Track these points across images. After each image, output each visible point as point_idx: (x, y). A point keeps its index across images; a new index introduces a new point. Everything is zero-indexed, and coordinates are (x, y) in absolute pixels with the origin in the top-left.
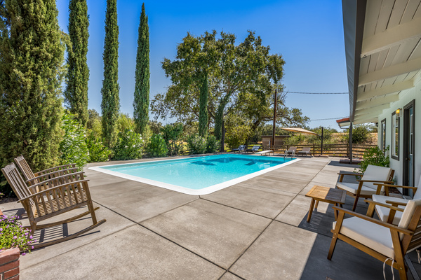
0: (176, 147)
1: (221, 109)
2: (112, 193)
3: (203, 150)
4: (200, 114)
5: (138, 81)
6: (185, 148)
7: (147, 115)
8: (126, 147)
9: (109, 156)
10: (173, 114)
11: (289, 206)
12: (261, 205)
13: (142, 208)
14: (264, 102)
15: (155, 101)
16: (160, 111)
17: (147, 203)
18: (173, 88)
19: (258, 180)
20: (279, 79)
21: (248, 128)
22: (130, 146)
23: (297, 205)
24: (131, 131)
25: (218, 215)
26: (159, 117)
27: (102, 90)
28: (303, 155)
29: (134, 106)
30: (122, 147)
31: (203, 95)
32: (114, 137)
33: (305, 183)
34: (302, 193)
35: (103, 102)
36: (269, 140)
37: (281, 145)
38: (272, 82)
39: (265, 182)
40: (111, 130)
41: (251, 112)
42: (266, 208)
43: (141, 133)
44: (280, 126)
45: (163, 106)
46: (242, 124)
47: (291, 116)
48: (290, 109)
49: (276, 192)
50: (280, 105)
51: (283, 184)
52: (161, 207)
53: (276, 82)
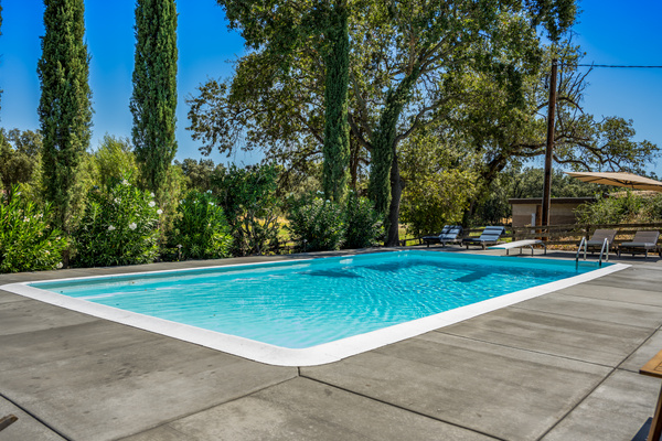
0: (257, 230)
1: (389, 119)
2: (41, 355)
3: (334, 239)
4: (328, 134)
5: (142, 37)
6: (283, 235)
7: (170, 136)
8: (111, 228)
9: (64, 253)
10: (255, 138)
11: (583, 406)
12: (491, 400)
13: (113, 402)
14: (516, 98)
15: (202, 102)
16: (216, 131)
17: (133, 386)
18: (251, 62)
19: (491, 324)
20: (564, 25)
21: (469, 176)
22: (122, 225)
23: (612, 402)
24: (125, 182)
25: (347, 430)
26: (215, 149)
27: (42, 66)
28: (634, 253)
29: (133, 110)
30: (100, 229)
31: (334, 78)
32: (74, 202)
33: (639, 335)
34: (630, 364)
35: (45, 99)
36: (530, 212)
37: (570, 226)
38: (541, 34)
39: (512, 330)
40: (67, 181)
41: (477, 129)
42: (506, 411)
43: (154, 188)
44: (568, 170)
45: (223, 115)
46: (455, 164)
47: (601, 141)
48: (597, 119)
49: (545, 360)
50: (567, 109)
51: (569, 337)
52: (172, 402)
53: (554, 36)
